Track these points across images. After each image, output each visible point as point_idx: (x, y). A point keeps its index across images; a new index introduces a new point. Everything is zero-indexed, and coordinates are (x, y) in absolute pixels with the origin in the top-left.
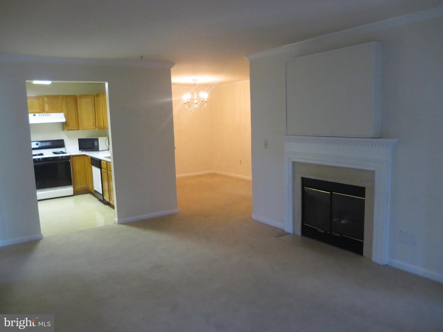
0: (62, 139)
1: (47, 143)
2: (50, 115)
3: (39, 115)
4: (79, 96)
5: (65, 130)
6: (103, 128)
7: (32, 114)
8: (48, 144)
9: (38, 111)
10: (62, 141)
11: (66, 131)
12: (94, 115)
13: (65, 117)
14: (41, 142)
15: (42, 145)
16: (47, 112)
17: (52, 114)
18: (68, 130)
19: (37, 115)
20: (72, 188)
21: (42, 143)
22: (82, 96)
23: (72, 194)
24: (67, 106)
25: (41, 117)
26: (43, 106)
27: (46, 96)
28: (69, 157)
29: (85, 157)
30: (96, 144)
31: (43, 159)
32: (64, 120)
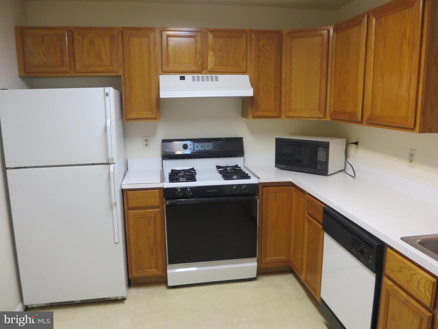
0: (241, 136)
1: (207, 144)
2: (217, 79)
3: (194, 80)
4: (289, 33)
5: (250, 116)
6: (360, 119)
7: (178, 76)
8: (208, 147)
9: (191, 69)
10: (239, 141)
11: (251, 121)
12: (324, 81)
13: (253, 85)
14: (194, 141)
15: (196, 149)
16: (212, 72)
17: (221, 77)
18: (254, 117)
19: (188, 77)
20: (255, 264)
21: (196, 144)
22: (295, 34)
23: (254, 275)
24: (259, 57)
25: (196, 82)
26: (204, 57)
27: (212, 31)
28: (254, 189)
29: (293, 188)
30: (321, 156)
31: (193, 189)
32: (249, 92)
